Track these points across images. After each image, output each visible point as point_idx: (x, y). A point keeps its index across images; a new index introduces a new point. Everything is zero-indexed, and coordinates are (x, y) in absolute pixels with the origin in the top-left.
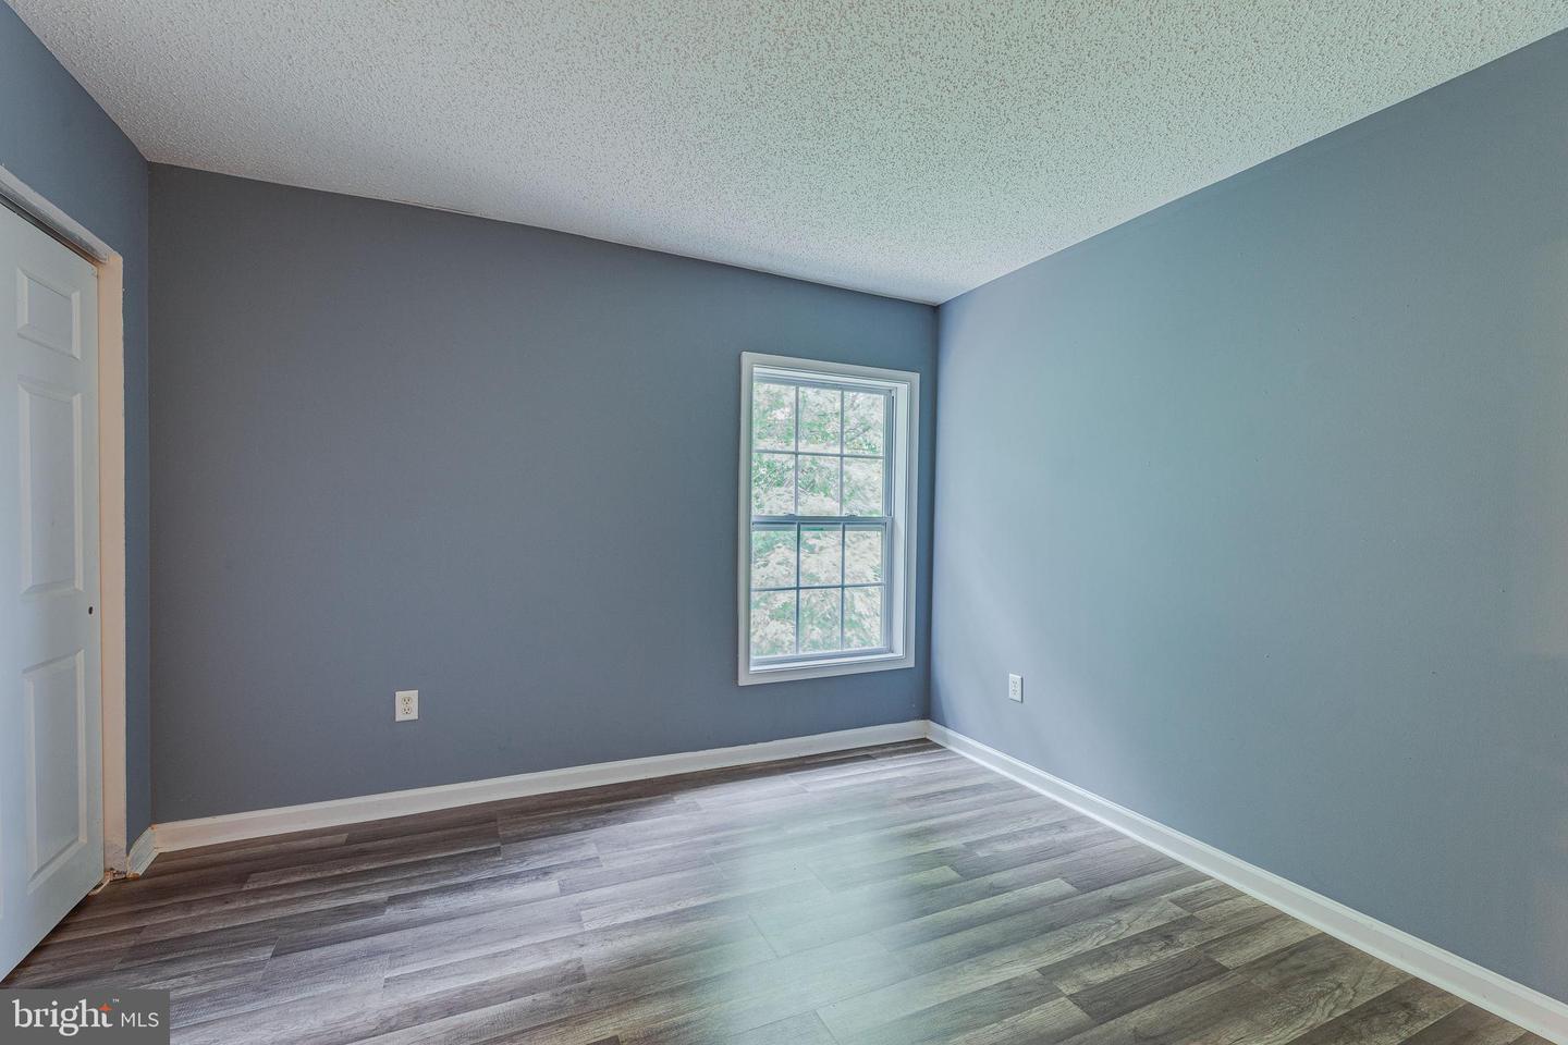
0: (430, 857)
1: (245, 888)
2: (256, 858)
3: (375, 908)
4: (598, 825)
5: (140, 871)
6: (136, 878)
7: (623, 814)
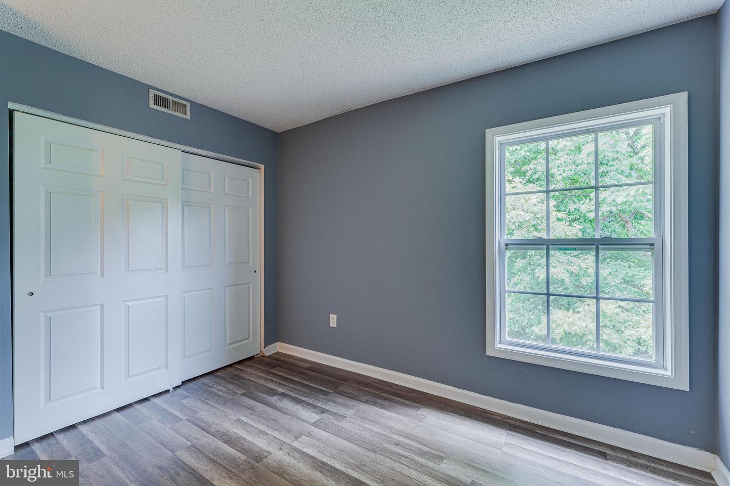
0: (311, 385)
1: (271, 371)
2: (283, 362)
3: (273, 393)
4: (371, 403)
5: (267, 355)
6: (266, 357)
7: (387, 403)
